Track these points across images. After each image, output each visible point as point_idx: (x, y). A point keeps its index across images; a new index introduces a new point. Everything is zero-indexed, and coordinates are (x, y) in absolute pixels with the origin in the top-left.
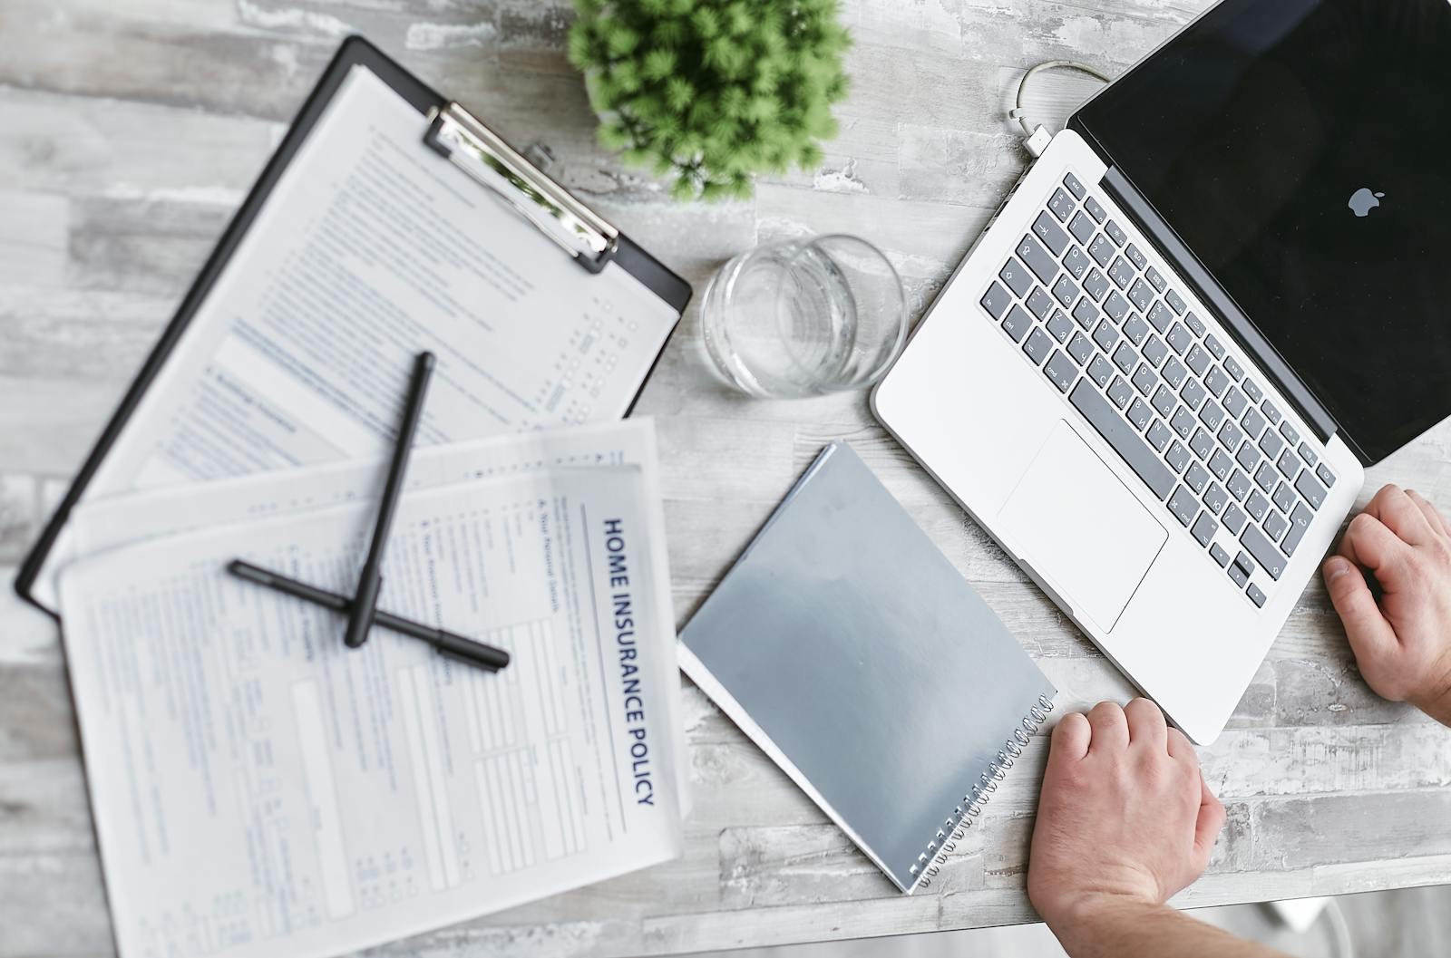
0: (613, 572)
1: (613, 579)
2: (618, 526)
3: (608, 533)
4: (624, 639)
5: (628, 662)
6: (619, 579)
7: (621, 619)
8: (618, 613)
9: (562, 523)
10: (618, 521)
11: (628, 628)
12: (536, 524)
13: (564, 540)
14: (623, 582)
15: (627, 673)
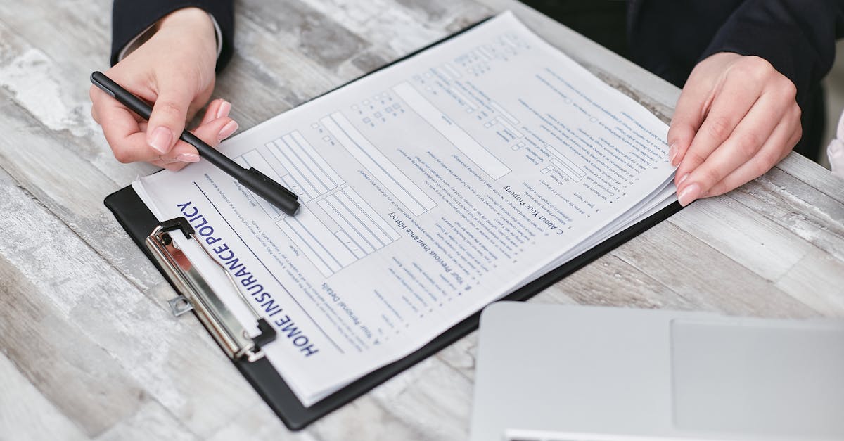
0: (292, 324)
1: (289, 320)
2: (306, 352)
3: (311, 346)
4: (258, 288)
5: (247, 277)
6: (284, 323)
7: (267, 299)
8: (272, 302)
9: (353, 338)
10: (307, 355)
11: (259, 296)
12: (373, 329)
13: (344, 328)
14: (280, 322)
15: (242, 270)
